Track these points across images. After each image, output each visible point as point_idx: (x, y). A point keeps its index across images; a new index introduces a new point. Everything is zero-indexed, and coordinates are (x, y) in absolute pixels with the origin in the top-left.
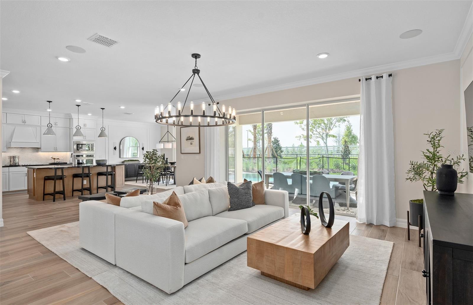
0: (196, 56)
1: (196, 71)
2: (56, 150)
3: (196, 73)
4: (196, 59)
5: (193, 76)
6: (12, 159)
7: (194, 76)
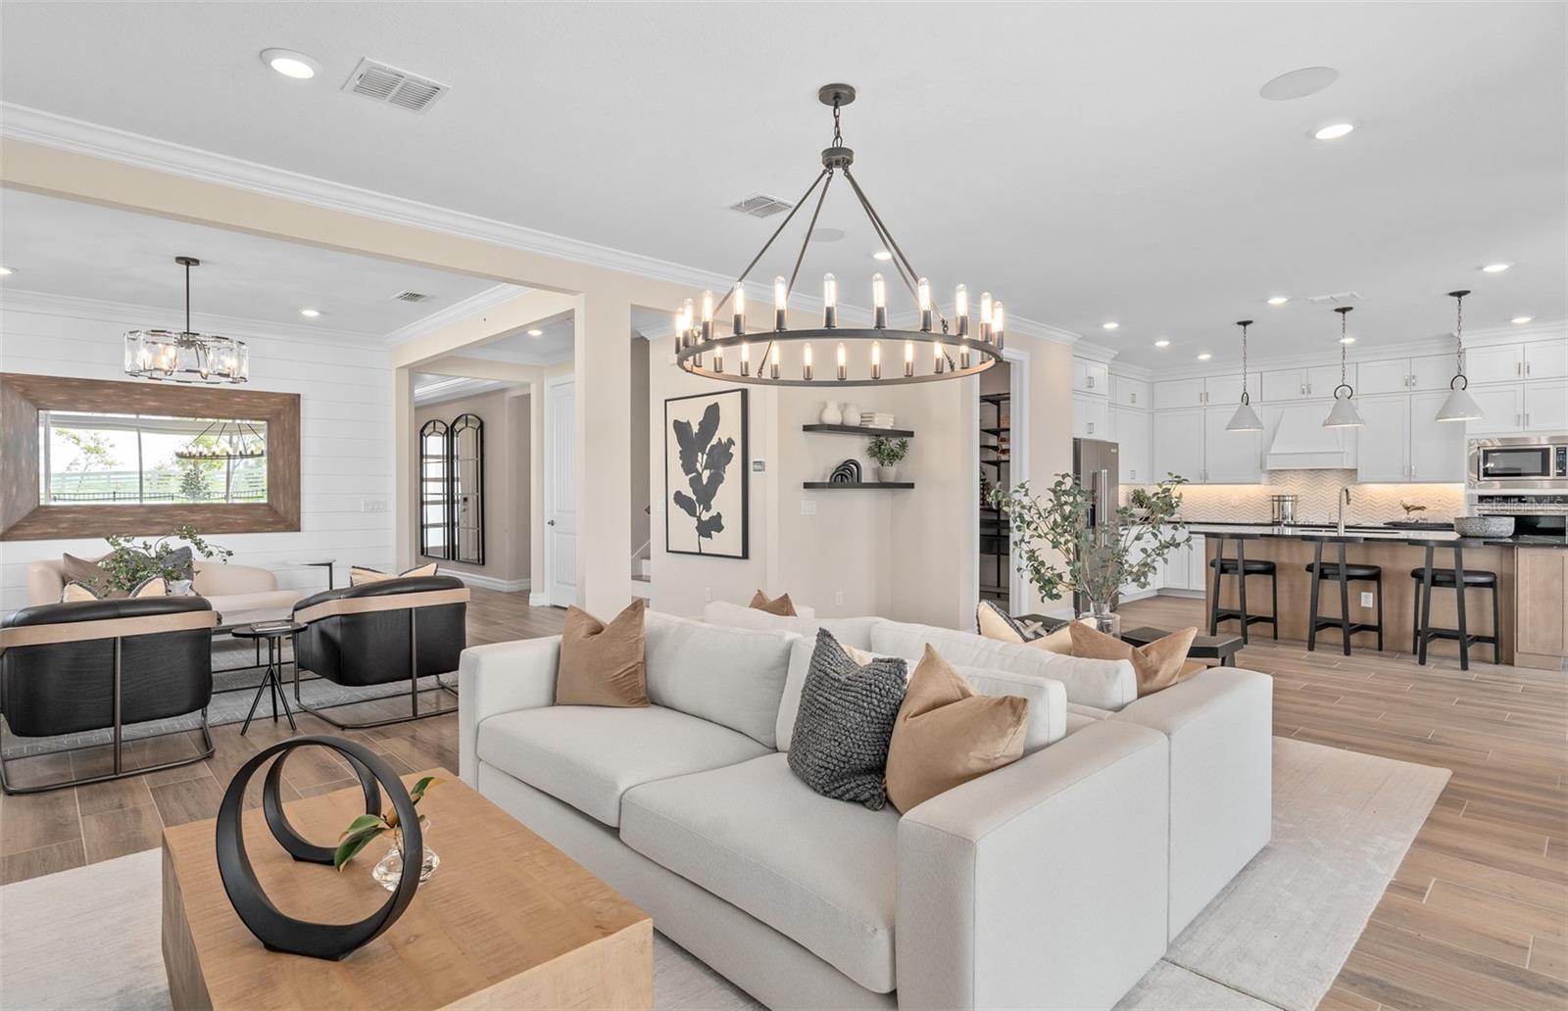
0: (837, 95)
1: (837, 158)
2: (1410, 478)
3: (837, 163)
4: (836, 107)
5: (827, 175)
6: (1276, 503)
7: (829, 179)
